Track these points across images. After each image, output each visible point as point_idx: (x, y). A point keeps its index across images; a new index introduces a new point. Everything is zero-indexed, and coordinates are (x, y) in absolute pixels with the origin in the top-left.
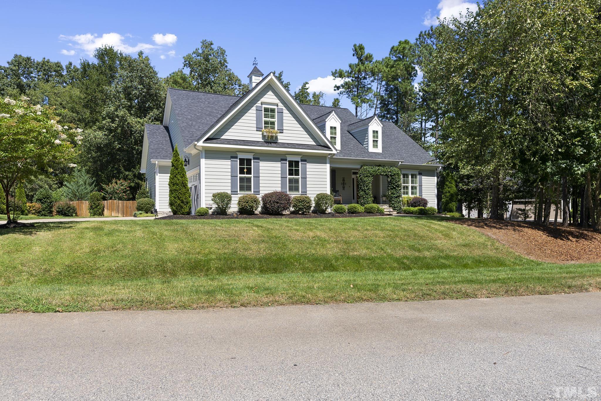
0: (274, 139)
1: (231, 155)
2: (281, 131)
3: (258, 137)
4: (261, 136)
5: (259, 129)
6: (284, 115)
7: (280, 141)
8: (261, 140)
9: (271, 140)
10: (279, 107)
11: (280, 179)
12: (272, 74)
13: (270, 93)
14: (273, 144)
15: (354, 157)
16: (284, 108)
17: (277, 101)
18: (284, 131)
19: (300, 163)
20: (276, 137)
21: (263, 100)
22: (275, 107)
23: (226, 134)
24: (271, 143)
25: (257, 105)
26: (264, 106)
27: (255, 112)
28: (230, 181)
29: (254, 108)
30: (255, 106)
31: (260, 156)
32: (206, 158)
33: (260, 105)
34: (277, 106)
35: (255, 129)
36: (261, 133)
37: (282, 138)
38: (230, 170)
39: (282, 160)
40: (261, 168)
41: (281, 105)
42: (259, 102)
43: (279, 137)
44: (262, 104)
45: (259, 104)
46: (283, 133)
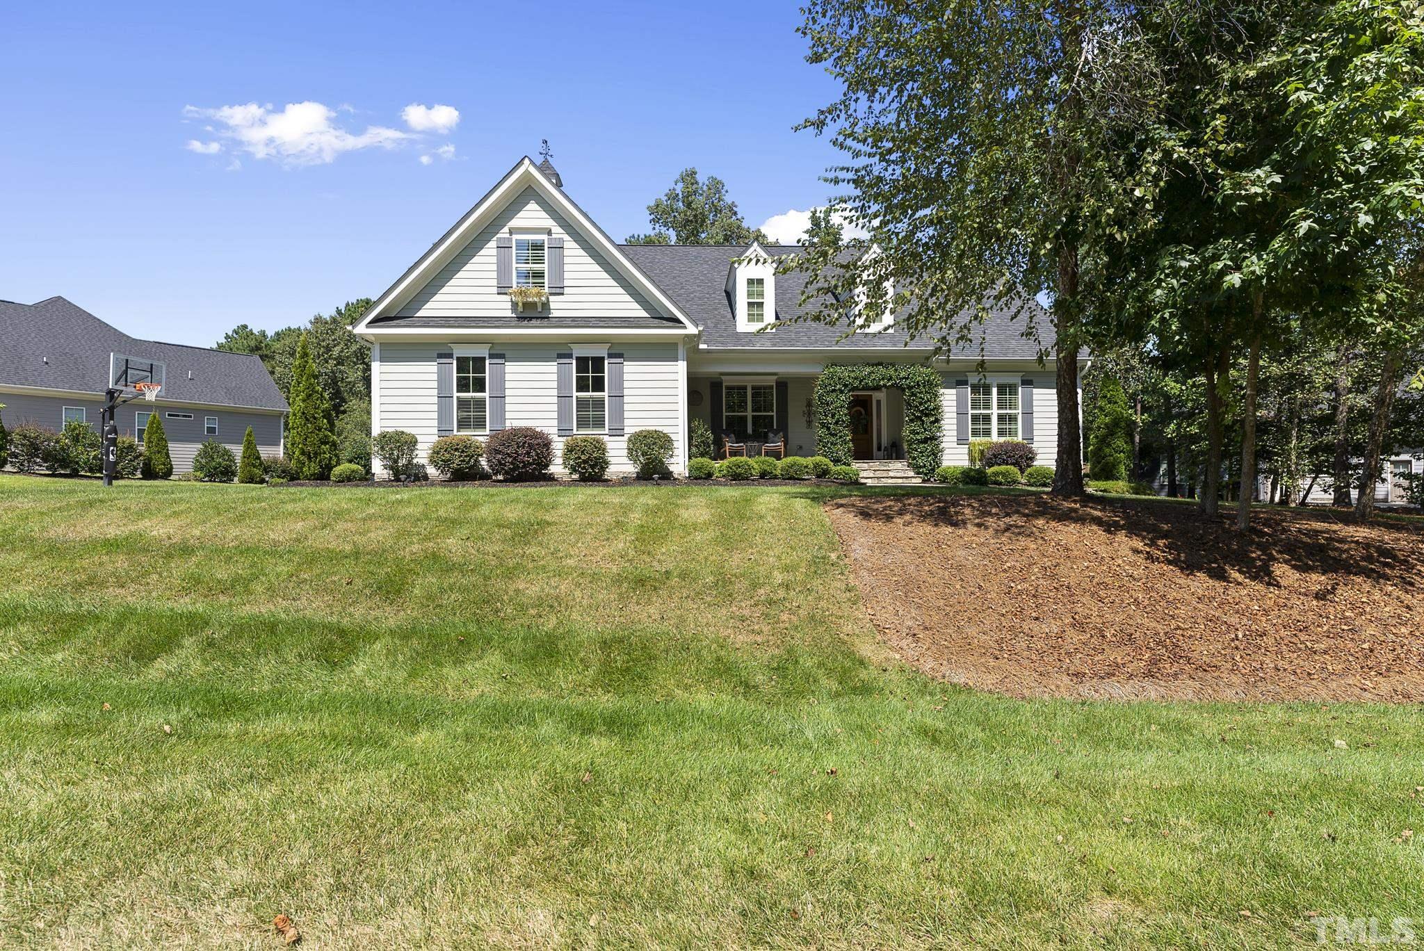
0: (540, 310)
1: (437, 351)
2: (558, 291)
3: (502, 307)
4: (509, 305)
5: (503, 290)
6: (566, 252)
7: (555, 314)
8: (509, 314)
9: (531, 312)
10: (554, 236)
11: (555, 400)
12: (527, 161)
13: (532, 206)
14: (534, 322)
15: (804, 345)
16: (566, 237)
17: (549, 223)
18: (566, 290)
19: (606, 362)
20: (546, 305)
21: (515, 223)
22: (545, 237)
23: (427, 306)
24: (531, 319)
25: (498, 236)
26: (515, 237)
27: (494, 252)
28: (435, 408)
29: (493, 244)
30: (495, 238)
31: (504, 351)
32: (383, 359)
33: (508, 236)
34: (549, 233)
35: (495, 290)
36: (507, 298)
37: (558, 307)
38: (435, 384)
39: (560, 356)
40: (508, 377)
41: (557, 231)
42: (506, 229)
43: (552, 306)
44: (511, 233)
45: (504, 233)
46: (563, 294)
